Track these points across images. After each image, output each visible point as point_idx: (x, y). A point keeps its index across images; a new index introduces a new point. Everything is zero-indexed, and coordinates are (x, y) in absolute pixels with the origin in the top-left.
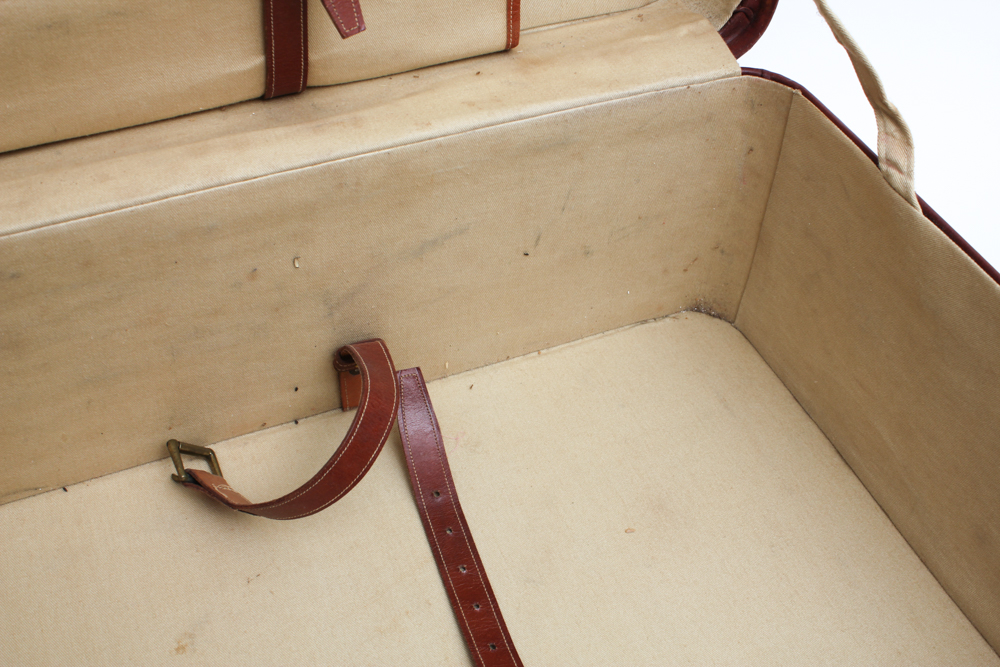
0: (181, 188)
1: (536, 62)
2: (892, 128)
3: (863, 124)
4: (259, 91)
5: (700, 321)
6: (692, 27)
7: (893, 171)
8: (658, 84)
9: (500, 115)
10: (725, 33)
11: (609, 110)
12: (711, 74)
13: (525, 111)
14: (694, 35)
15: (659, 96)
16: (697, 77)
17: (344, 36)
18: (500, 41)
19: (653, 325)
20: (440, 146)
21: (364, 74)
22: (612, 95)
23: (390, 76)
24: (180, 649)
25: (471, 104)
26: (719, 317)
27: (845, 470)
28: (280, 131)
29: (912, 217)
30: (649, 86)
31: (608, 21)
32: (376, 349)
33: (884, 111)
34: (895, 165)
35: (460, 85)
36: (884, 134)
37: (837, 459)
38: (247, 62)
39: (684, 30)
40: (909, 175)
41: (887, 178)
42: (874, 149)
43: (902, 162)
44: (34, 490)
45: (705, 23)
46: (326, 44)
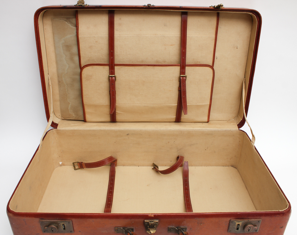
0: (162, 129)
1: (210, 124)
2: (253, 138)
3: (251, 137)
4: (174, 121)
5: (232, 168)
6: (233, 123)
7: (252, 143)
8: (226, 129)
9: (203, 129)
10: (238, 125)
11: (218, 131)
12: (234, 129)
13: (207, 129)
14: (234, 124)
15: (226, 131)
16: (232, 129)
17: (185, 114)
18: (207, 121)
19: (225, 167)
20: (195, 131)
21: (188, 121)
22: (219, 129)
23: (191, 122)
24: (148, 186)
25: (200, 127)
26: (235, 168)
27: (246, 189)
28: (175, 125)
29: (253, 149)
30: (224, 129)
31: (223, 121)
32: (182, 158)
33: (253, 136)
34: (252, 142)
35: (200, 124)
36: (252, 138)
37: (245, 188)
38: (173, 116)
39: (232, 123)
40: (254, 143)
41: (252, 144)
42: (251, 139)
43: (253, 142)
44: (135, 165)
45: (235, 123)
46: (184, 117)
